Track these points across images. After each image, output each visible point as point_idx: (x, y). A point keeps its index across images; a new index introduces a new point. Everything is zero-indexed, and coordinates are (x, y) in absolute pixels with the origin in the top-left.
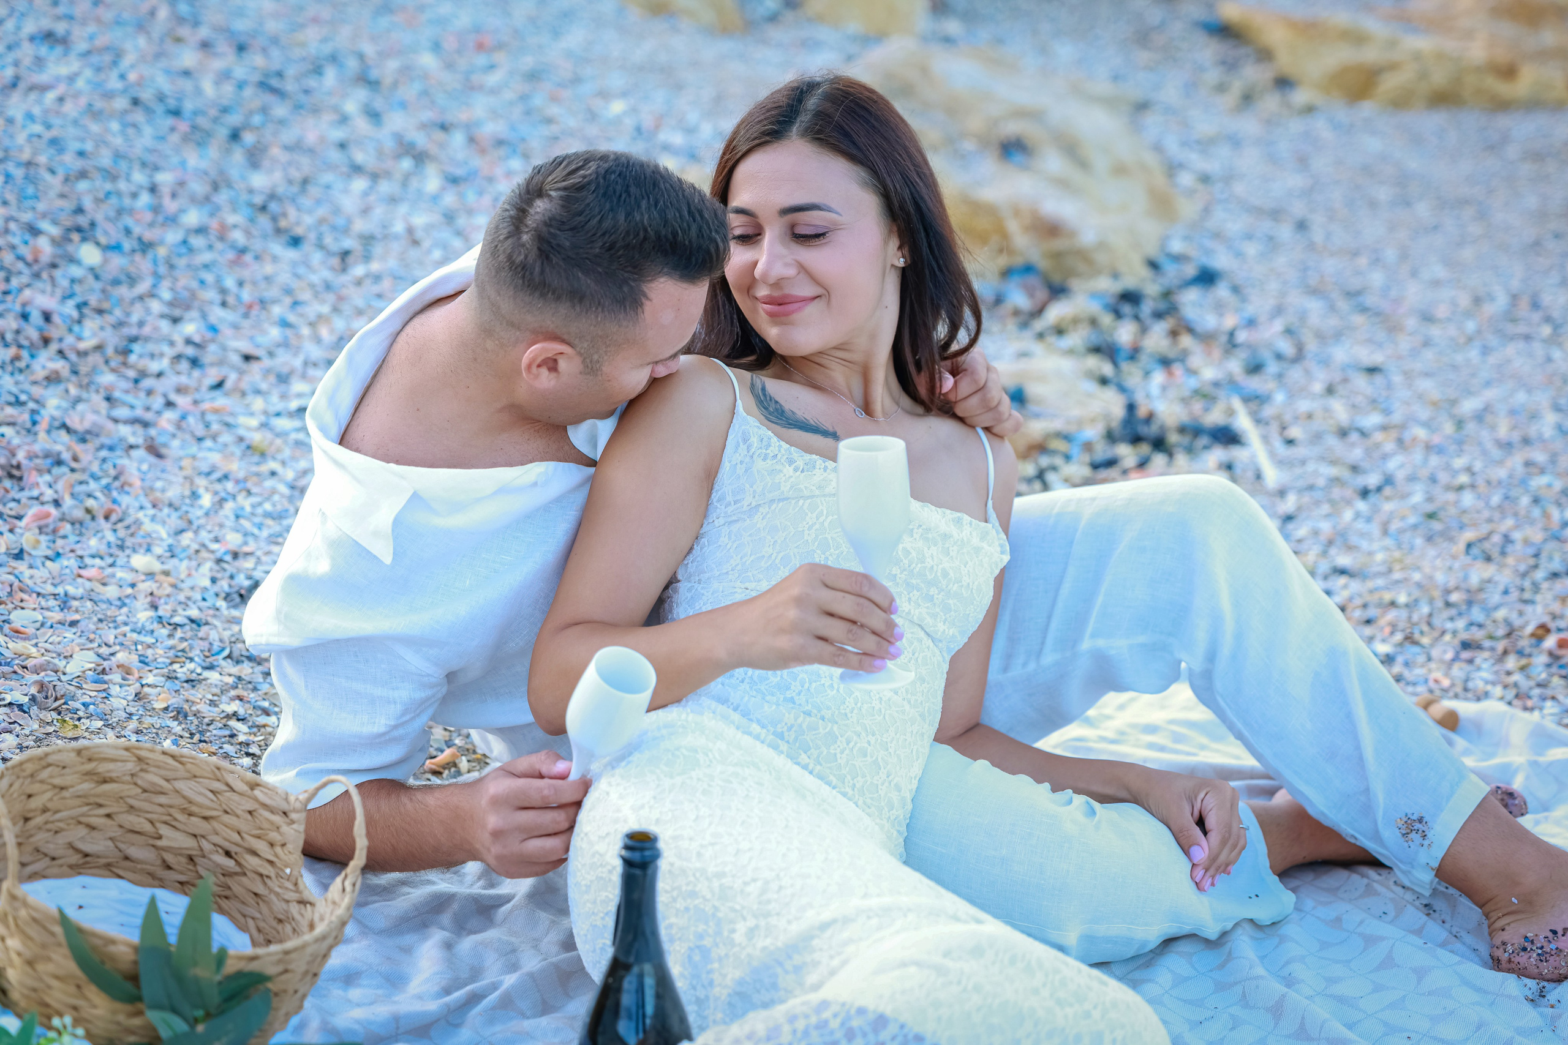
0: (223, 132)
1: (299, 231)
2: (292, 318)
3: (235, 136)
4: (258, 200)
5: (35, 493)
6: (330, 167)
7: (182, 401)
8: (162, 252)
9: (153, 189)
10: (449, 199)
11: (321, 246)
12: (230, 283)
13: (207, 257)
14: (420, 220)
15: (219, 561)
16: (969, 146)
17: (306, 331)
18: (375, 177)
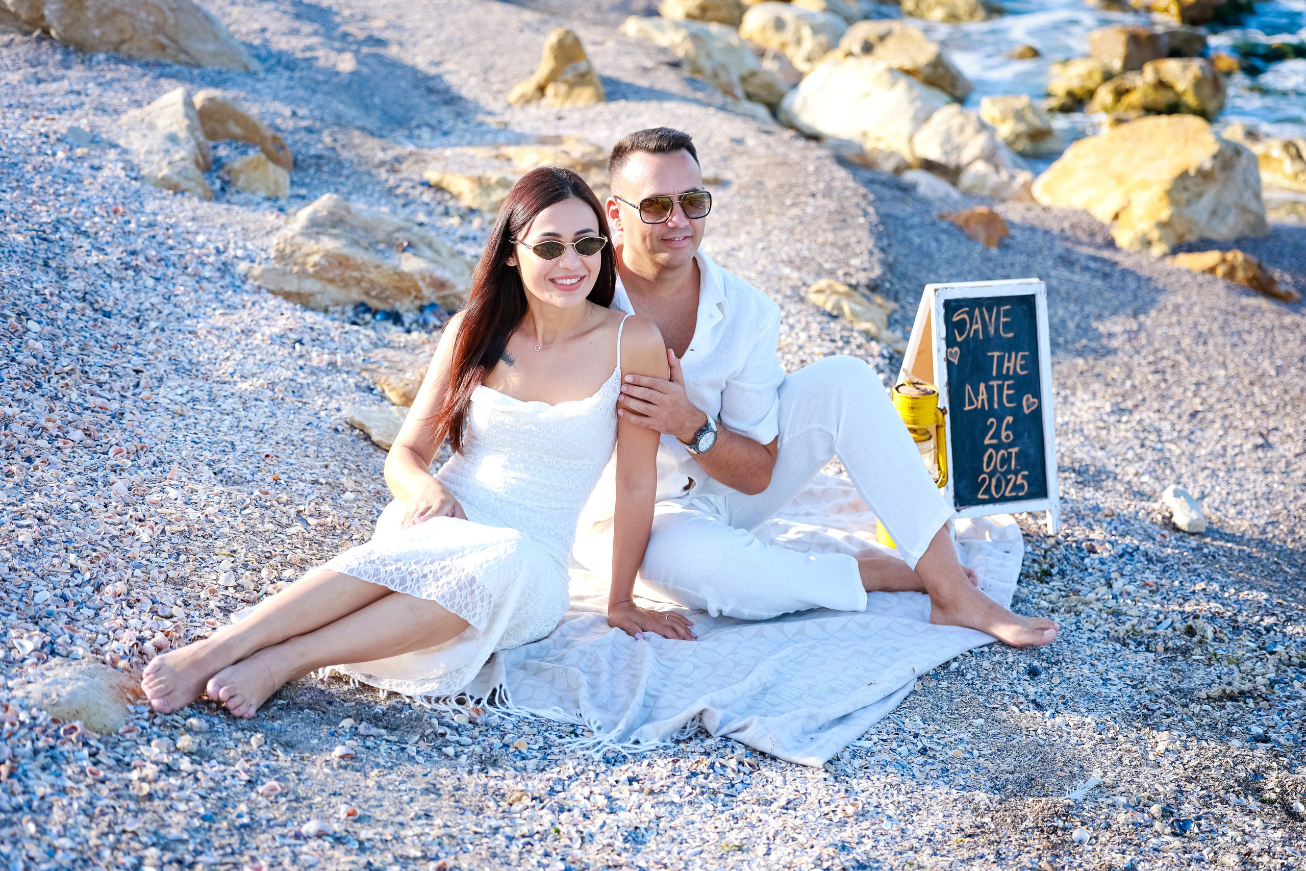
0: (41, 262)
1: (108, 309)
2: (140, 351)
3: (46, 264)
4: (80, 295)
5: (105, 441)
6: (99, 277)
7: (129, 394)
8: (59, 323)
9: (37, 292)
10: (161, 289)
11: (124, 316)
12: (98, 336)
13: (81, 324)
14: (154, 300)
15: (210, 465)
16: (382, 246)
17: (151, 357)
18: (120, 280)
